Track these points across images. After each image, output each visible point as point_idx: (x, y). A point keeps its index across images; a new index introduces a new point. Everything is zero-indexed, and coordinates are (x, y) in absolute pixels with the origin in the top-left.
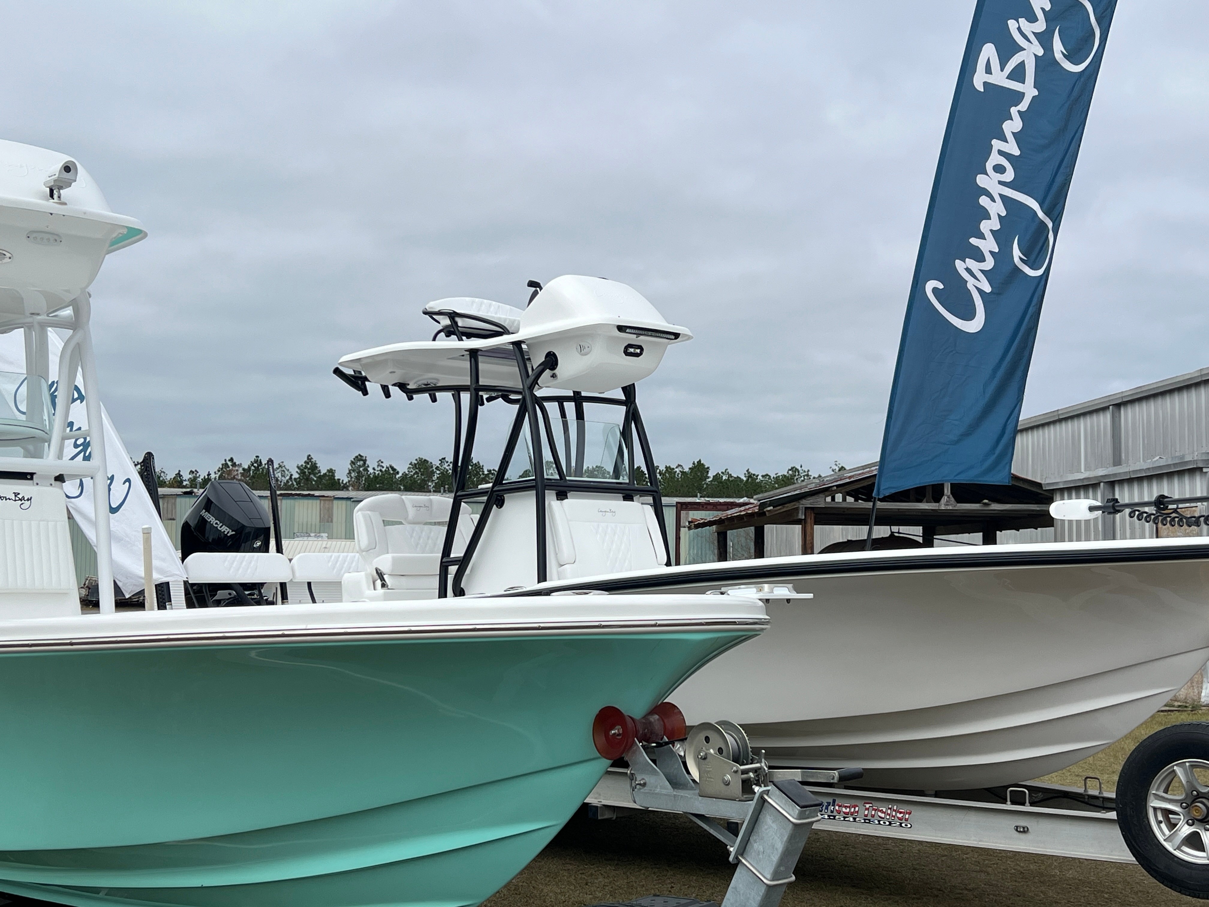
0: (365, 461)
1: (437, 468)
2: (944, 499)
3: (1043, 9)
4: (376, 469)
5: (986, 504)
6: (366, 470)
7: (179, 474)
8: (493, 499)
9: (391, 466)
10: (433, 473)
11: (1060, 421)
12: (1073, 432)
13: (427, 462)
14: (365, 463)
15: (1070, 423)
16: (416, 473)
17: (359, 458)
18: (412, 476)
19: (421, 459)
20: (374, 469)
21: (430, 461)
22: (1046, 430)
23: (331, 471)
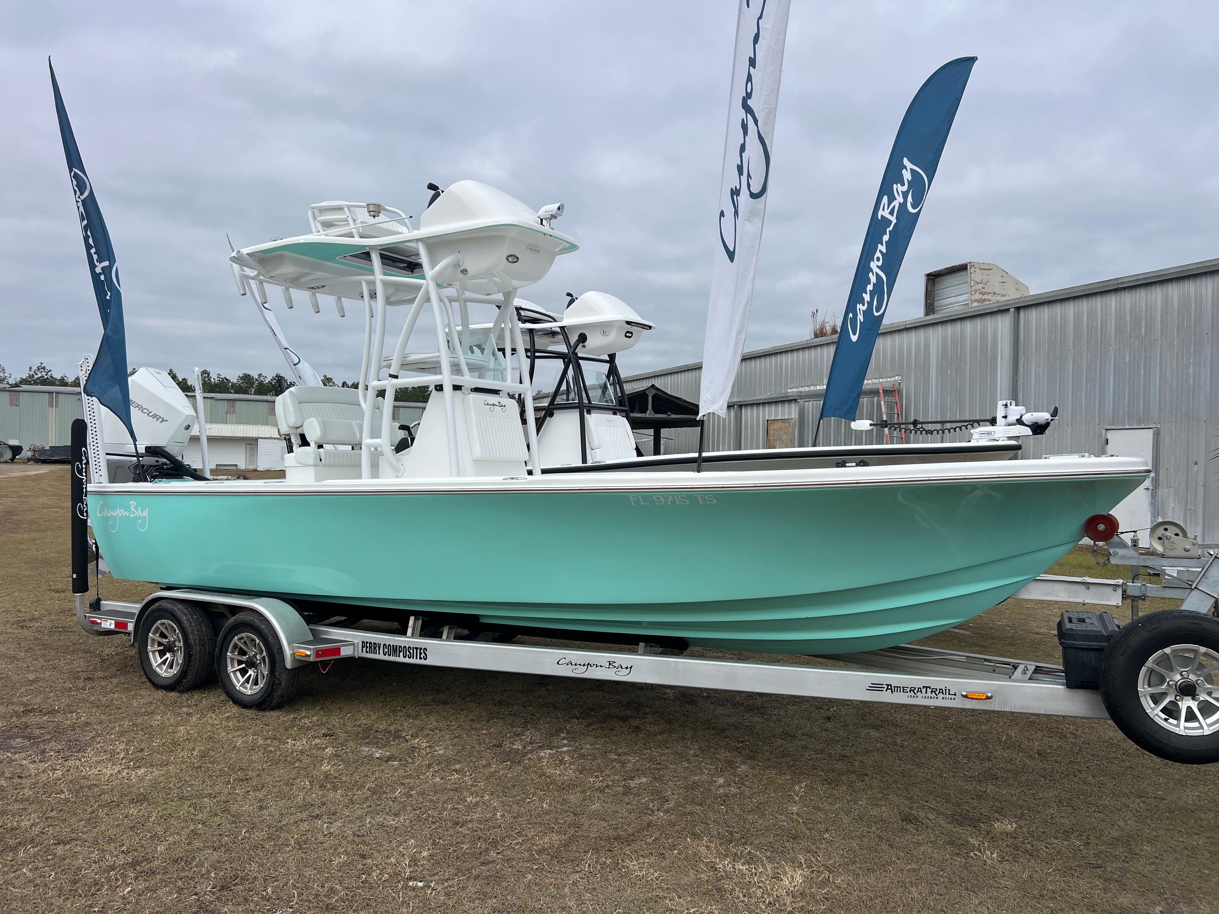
0: (209, 374)
1: (256, 380)
2: (648, 412)
3: (908, 180)
4: (216, 379)
5: (669, 415)
6: (209, 380)
7: (78, 379)
8: (548, 413)
9: (225, 378)
10: (254, 383)
11: (688, 370)
12: (696, 377)
13: (250, 376)
14: (209, 375)
15: (694, 372)
16: (243, 383)
17: (204, 372)
18: (240, 384)
19: (246, 374)
20: (214, 379)
21: (252, 375)
22: (679, 375)
23: (184, 379)
